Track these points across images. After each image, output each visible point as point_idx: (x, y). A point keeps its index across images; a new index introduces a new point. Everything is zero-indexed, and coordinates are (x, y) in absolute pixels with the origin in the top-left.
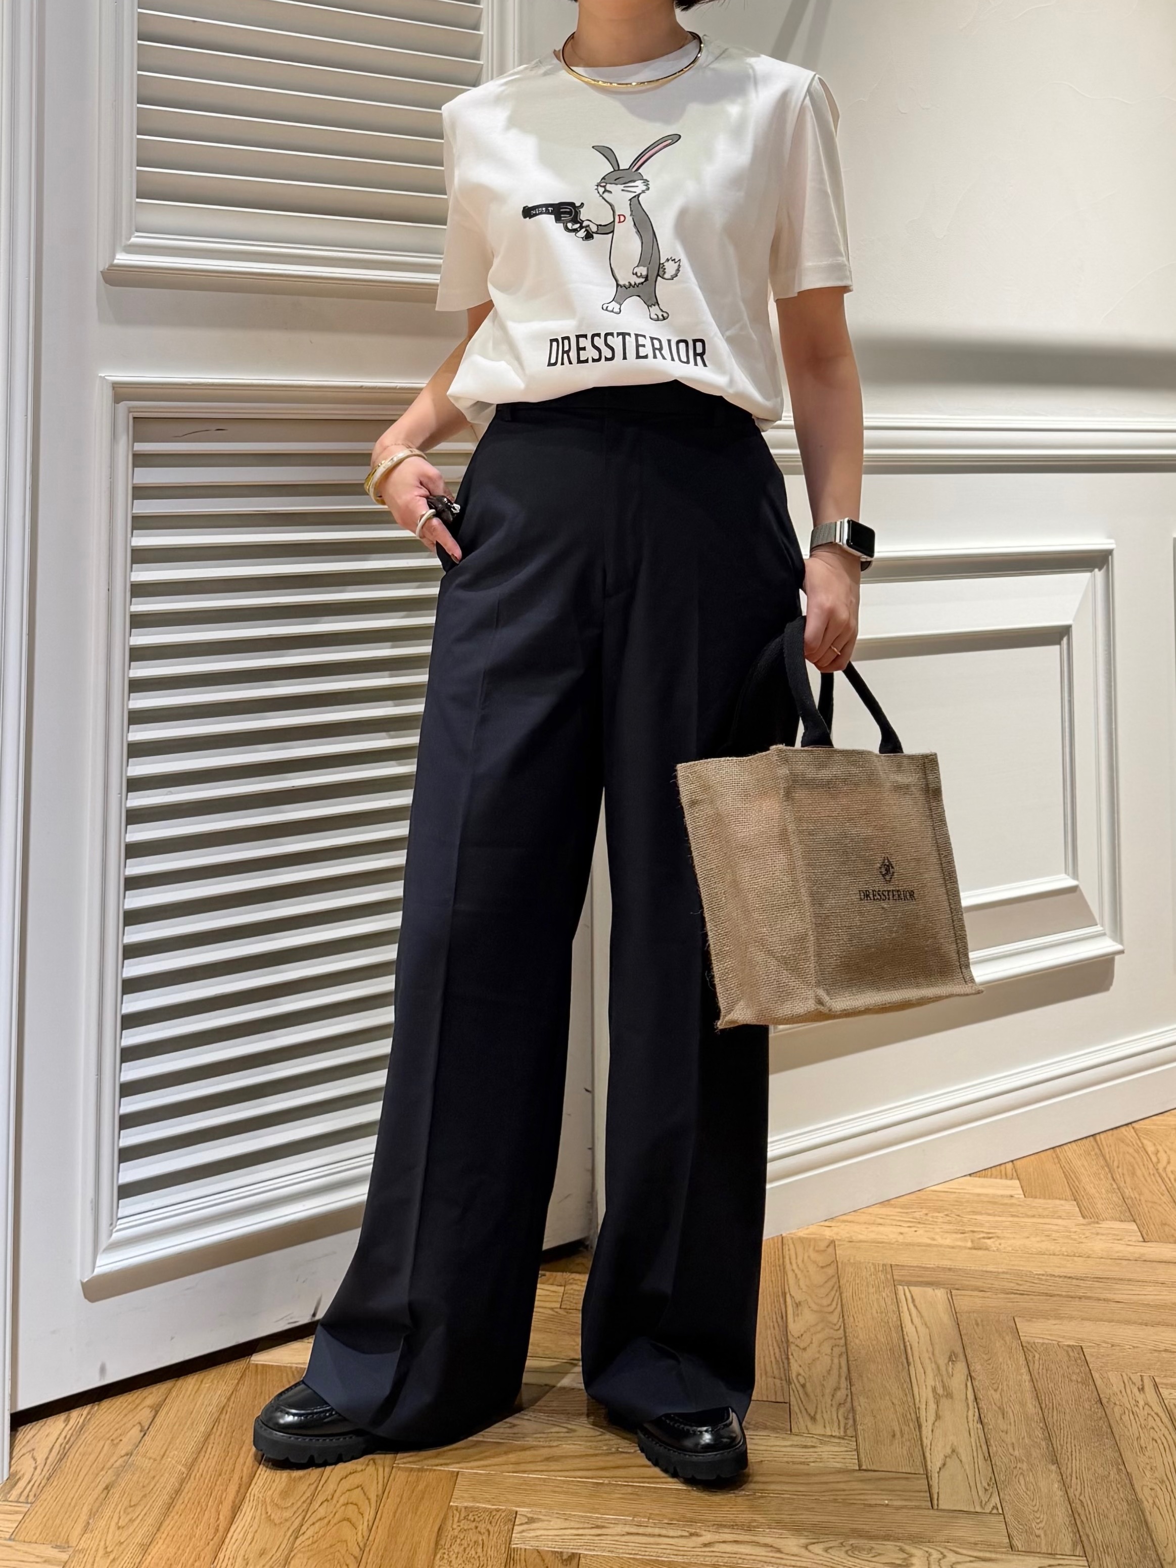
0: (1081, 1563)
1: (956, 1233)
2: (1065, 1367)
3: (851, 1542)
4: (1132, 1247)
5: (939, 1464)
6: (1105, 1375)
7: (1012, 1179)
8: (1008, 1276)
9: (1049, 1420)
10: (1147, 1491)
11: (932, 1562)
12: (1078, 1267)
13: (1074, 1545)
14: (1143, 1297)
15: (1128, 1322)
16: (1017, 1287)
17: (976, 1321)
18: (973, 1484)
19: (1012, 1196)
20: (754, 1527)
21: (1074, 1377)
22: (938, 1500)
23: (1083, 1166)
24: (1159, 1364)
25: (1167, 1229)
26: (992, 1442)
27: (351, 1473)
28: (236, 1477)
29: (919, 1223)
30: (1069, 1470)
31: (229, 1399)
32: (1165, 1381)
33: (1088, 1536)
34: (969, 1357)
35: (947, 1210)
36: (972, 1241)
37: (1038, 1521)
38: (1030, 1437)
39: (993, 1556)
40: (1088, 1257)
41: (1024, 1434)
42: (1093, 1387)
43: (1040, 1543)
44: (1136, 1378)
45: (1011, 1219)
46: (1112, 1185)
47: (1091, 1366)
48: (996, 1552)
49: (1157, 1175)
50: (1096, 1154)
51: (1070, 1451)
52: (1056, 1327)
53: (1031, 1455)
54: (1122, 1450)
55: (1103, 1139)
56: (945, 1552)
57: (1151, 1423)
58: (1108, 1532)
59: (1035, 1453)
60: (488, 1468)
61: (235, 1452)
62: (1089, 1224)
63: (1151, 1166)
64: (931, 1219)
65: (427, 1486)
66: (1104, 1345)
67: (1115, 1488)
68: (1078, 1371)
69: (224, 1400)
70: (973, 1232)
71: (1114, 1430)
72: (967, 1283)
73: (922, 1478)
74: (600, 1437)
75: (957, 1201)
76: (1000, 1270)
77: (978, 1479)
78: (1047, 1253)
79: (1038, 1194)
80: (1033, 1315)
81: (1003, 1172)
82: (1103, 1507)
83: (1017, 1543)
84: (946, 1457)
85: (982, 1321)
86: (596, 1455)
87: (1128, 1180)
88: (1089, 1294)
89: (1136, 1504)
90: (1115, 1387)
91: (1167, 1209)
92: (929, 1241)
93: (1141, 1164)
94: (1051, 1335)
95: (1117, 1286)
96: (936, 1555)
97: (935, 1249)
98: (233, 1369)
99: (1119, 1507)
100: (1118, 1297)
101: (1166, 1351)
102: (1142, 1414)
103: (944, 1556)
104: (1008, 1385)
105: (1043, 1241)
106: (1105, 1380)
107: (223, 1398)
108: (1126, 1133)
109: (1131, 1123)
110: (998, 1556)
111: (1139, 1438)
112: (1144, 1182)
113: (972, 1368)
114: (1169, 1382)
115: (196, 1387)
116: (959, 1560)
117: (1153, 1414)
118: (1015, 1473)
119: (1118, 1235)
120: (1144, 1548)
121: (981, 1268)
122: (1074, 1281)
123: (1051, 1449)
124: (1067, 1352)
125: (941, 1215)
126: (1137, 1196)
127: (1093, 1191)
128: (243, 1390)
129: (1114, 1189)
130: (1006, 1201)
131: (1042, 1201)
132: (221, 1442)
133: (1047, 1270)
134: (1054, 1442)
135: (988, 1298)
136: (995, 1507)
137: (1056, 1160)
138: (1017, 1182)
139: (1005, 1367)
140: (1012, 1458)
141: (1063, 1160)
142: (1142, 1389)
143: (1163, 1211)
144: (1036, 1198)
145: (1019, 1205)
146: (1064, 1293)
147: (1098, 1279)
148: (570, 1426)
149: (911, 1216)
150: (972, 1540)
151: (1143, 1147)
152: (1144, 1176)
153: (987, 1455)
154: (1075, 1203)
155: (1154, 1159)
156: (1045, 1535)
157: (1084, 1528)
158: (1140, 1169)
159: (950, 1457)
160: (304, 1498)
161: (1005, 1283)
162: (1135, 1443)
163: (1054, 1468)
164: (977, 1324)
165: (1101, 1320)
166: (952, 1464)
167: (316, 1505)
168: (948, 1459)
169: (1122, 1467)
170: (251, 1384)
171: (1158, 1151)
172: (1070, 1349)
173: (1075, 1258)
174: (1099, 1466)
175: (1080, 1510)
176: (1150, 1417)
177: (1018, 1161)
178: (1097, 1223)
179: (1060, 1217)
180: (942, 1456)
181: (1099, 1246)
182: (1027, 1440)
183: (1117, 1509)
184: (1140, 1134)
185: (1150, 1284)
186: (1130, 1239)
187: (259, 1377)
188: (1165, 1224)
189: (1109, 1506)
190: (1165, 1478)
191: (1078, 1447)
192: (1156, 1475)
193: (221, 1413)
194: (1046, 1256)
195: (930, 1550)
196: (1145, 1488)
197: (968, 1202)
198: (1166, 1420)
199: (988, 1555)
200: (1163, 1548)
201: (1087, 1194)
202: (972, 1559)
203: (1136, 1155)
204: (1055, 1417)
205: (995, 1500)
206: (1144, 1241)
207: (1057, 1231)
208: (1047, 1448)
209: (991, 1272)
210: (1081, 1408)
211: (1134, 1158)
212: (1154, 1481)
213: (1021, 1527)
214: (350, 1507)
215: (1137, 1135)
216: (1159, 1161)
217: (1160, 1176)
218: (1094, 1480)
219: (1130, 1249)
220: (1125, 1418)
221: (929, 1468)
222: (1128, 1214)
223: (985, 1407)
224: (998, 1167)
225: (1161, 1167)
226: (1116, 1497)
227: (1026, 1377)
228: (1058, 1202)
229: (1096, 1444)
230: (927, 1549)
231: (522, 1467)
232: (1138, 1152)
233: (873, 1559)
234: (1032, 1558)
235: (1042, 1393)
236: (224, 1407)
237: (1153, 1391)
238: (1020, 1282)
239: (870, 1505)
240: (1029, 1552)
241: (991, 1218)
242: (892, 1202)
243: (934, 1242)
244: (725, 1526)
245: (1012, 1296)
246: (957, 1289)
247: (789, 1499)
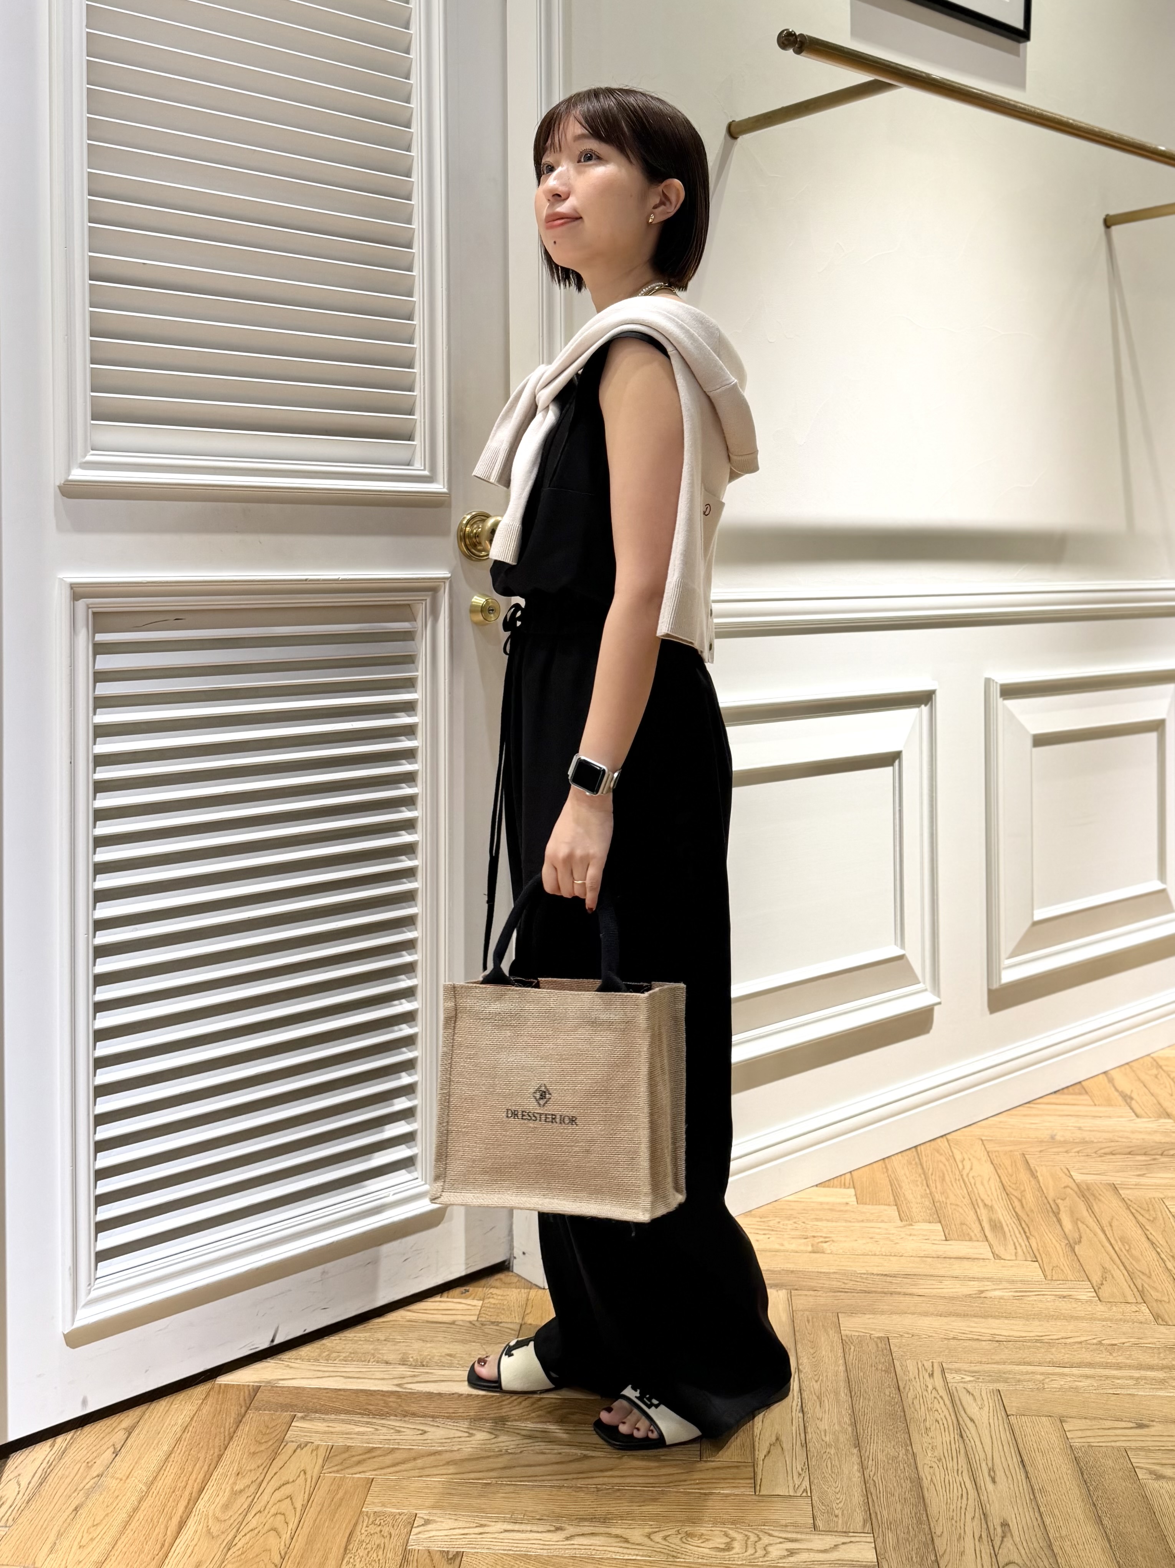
0: (869, 1540)
1: (800, 1238)
2: (873, 1357)
3: (686, 1530)
4: (936, 1246)
5: (764, 1452)
6: (904, 1363)
7: (849, 1188)
8: (837, 1276)
9: (856, 1407)
10: (927, 1468)
11: (749, 1545)
12: (892, 1266)
13: (864, 1526)
14: (940, 1290)
15: (926, 1314)
16: (843, 1286)
17: (808, 1318)
18: (790, 1471)
19: (847, 1204)
20: (609, 1519)
21: (880, 1367)
22: (760, 1486)
23: (905, 1174)
24: (947, 1351)
25: (964, 1227)
26: (809, 1429)
27: (283, 1485)
28: (187, 1493)
29: (773, 1230)
30: (868, 1452)
31: (192, 1419)
32: (950, 1366)
33: (876, 1514)
34: (799, 1351)
35: (795, 1218)
36: (812, 1245)
37: (838, 1502)
38: (839, 1423)
39: (799, 1536)
40: (902, 1256)
41: (835, 1421)
42: (894, 1374)
43: (837, 1522)
44: (928, 1365)
45: (844, 1224)
46: (925, 1190)
47: (894, 1355)
48: (802, 1533)
49: (961, 1180)
50: (916, 1163)
51: (869, 1434)
52: (871, 1321)
53: (838, 1440)
54: (911, 1432)
55: (923, 1150)
56: (761, 1534)
57: (936, 1406)
58: (892, 1509)
59: (842, 1438)
60: (397, 1474)
61: (190, 1469)
62: (905, 1226)
63: (957, 1173)
64: (782, 1227)
65: (345, 1493)
66: (906, 1335)
67: (902, 1468)
68: (883, 1360)
69: (188, 1419)
70: (814, 1237)
71: (907, 1413)
72: (804, 1283)
73: (749, 1466)
74: (493, 1441)
75: (804, 1210)
76: (832, 1271)
77: (794, 1465)
78: (870, 1253)
79: (868, 1200)
80: (853, 1311)
81: (843, 1181)
82: (891, 1486)
83: (819, 1523)
84: (771, 1445)
85: (813, 1318)
86: (489, 1457)
87: (938, 1185)
88: (898, 1290)
89: (917, 1483)
90: (911, 1373)
91: (966, 1210)
92: (777, 1247)
93: (950, 1170)
94: (865, 1328)
95: (921, 1282)
96: (753, 1538)
97: (782, 1254)
98: (200, 1390)
99: (904, 1485)
100: (921, 1292)
101: (954, 1338)
102: (929, 1397)
103: (760, 1539)
104: (827, 1376)
105: (868, 1243)
106: (904, 1368)
107: (187, 1419)
108: (940, 1144)
109: (945, 1135)
110: (803, 1537)
111: (925, 1420)
112: (951, 1187)
113: (800, 1362)
114: (953, 1367)
115: (167, 1408)
116: (772, 1542)
117: (938, 1397)
118: (824, 1458)
119: (926, 1235)
120: (920, 1522)
121: (816, 1270)
122: (888, 1278)
123: (855, 1434)
124: (877, 1345)
125: (791, 1222)
126: (944, 1200)
127: (910, 1197)
128: (206, 1409)
129: (927, 1194)
130: (843, 1208)
131: (870, 1207)
132: (179, 1460)
133: (868, 1269)
134: (858, 1427)
135: (820, 1296)
136: (805, 1490)
137: (885, 1170)
138: (853, 1190)
139: (827, 1360)
140: (823, 1443)
141: (890, 1169)
142: (931, 1375)
143: (962, 1212)
144: (866, 1204)
145: (853, 1212)
146: (879, 1290)
147: (906, 1276)
148: (471, 1431)
149: (767, 1224)
150: (783, 1522)
151: (953, 1156)
152: (951, 1181)
153: (804, 1442)
154: (895, 1207)
155: (961, 1167)
156: (842, 1515)
157: (874, 1506)
158: (948, 1174)
159: (774, 1444)
160: (239, 1512)
161: (834, 1283)
162: (922, 1424)
163: (855, 1451)
164: (808, 1321)
165: (906, 1313)
166: (776, 1451)
167: (250, 1516)
168: (772, 1447)
169: (909, 1448)
170: (213, 1403)
171: (964, 1159)
172: (879, 1341)
173: (891, 1258)
174: (892, 1448)
175: (873, 1490)
176: (936, 1400)
177: (855, 1172)
178: (911, 1225)
179: (883, 1221)
180: (768, 1445)
181: (910, 1245)
182: (837, 1427)
183: (902, 1487)
184: (951, 1144)
185: (947, 1278)
186: (935, 1238)
187: (221, 1395)
188: (964, 1224)
189: (895, 1485)
190: (943, 1457)
191: (876, 1431)
192: (936, 1454)
193: (184, 1432)
194: (868, 1257)
195: (749, 1534)
196: (925, 1466)
197: (813, 1210)
198: (948, 1402)
199: (794, 1536)
200: (935, 1522)
201: (906, 1199)
202: (781, 1540)
203: (947, 1164)
204: (861, 1403)
205: (806, 1483)
206: (946, 1240)
207: (879, 1234)
208: (853, 1432)
209: (824, 1273)
210: (882, 1395)
211: (945, 1165)
212: (933, 1459)
213: (824, 1508)
214: (279, 1517)
215: (949, 1144)
216: (964, 1168)
217: (963, 1180)
218: (886, 1461)
219: (934, 1247)
220: (916, 1402)
221: (757, 1456)
222: (935, 1216)
223: (806, 1397)
224: (839, 1178)
225: (965, 1173)
226: (902, 1476)
227: (842, 1368)
228: (882, 1207)
229: (891, 1428)
230: (747, 1533)
231: (427, 1472)
232: (948, 1160)
233: (702, 1545)
234: (830, 1537)
235: (853, 1382)
236: (187, 1426)
237: (941, 1376)
238: (846, 1281)
239: (705, 1494)
240: (829, 1532)
241: (829, 1224)
242: (753, 1213)
243: (782, 1248)
244: (585, 1520)
245: (839, 1294)
246: (796, 1290)
247: (641, 1490)
